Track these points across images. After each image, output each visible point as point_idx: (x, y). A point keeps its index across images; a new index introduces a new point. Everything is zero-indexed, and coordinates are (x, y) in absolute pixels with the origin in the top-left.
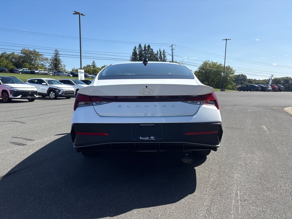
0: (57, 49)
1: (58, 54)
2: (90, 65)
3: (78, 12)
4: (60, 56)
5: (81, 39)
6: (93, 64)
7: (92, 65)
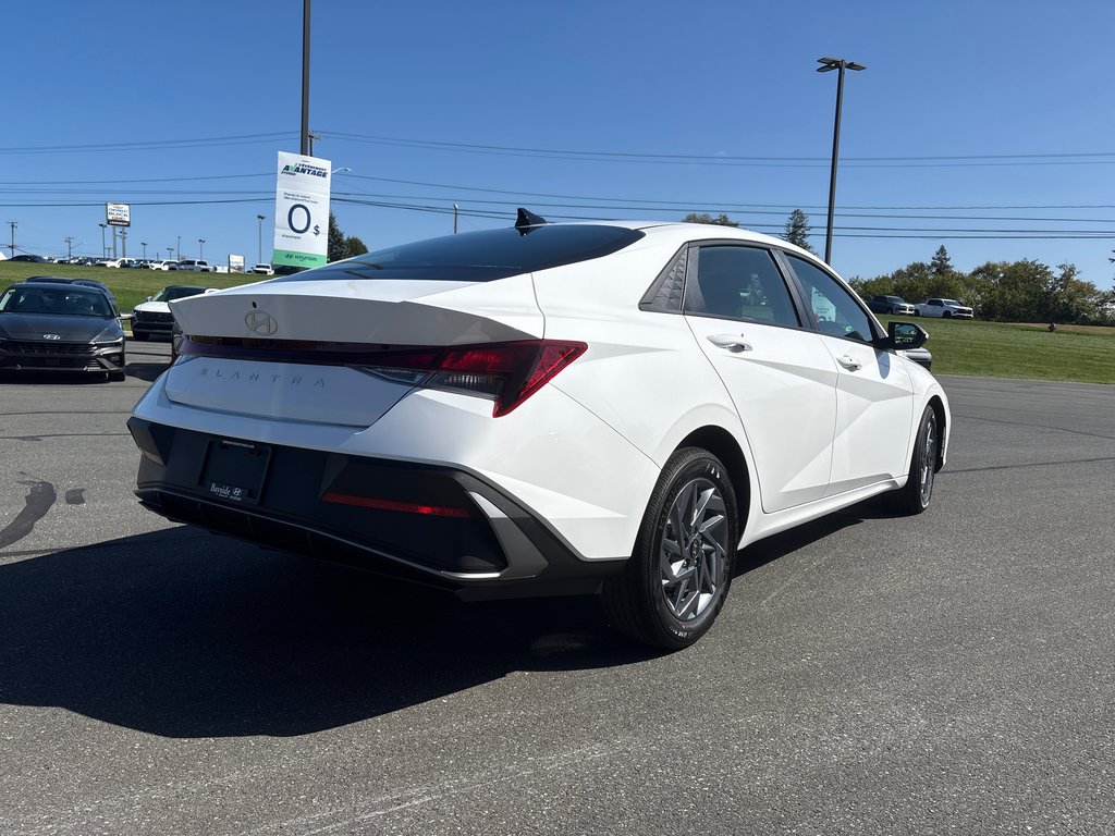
0: (801, 210)
1: (802, 226)
2: (922, 265)
3: (834, 62)
4: (807, 232)
5: (839, 163)
6: (939, 259)
7: (934, 265)
